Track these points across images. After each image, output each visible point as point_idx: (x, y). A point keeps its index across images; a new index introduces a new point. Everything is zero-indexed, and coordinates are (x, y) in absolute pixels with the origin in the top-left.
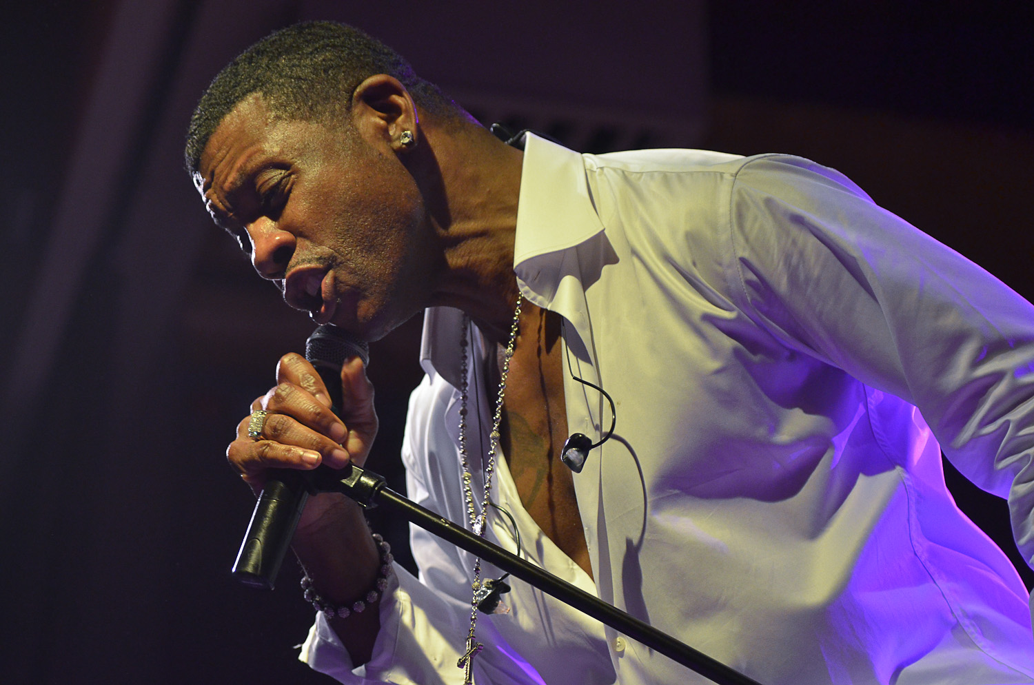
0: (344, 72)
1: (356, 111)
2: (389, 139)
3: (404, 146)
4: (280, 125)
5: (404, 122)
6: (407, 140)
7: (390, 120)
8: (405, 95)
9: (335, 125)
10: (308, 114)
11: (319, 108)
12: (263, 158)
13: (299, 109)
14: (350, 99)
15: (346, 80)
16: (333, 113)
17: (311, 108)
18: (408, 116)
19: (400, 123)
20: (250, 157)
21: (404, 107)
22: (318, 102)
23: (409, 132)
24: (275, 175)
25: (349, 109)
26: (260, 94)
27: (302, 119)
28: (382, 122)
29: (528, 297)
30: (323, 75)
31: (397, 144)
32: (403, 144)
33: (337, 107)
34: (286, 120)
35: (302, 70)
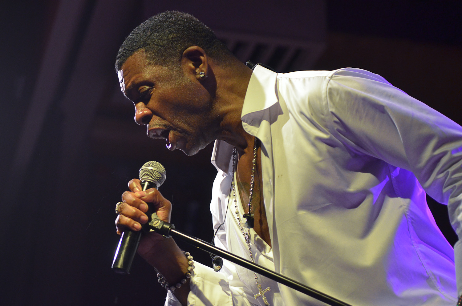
0: (180, 44)
1: (183, 61)
2: (195, 73)
3: (201, 78)
4: (151, 67)
5: (203, 67)
6: (202, 76)
7: (197, 66)
8: (204, 55)
9: (173, 68)
10: (162, 62)
11: (167, 60)
12: (142, 80)
13: (159, 60)
14: (181, 56)
15: (180, 47)
16: (173, 62)
17: (164, 60)
18: (204, 65)
19: (201, 68)
20: (137, 78)
21: (203, 61)
22: (167, 57)
23: (203, 72)
24: (147, 87)
25: (180, 61)
26: (144, 50)
27: (159, 65)
28: (193, 67)
29: (247, 131)
30: (171, 45)
31: (198, 76)
32: (200, 77)
33: (175, 60)
34: (153, 65)
35: (162, 42)
